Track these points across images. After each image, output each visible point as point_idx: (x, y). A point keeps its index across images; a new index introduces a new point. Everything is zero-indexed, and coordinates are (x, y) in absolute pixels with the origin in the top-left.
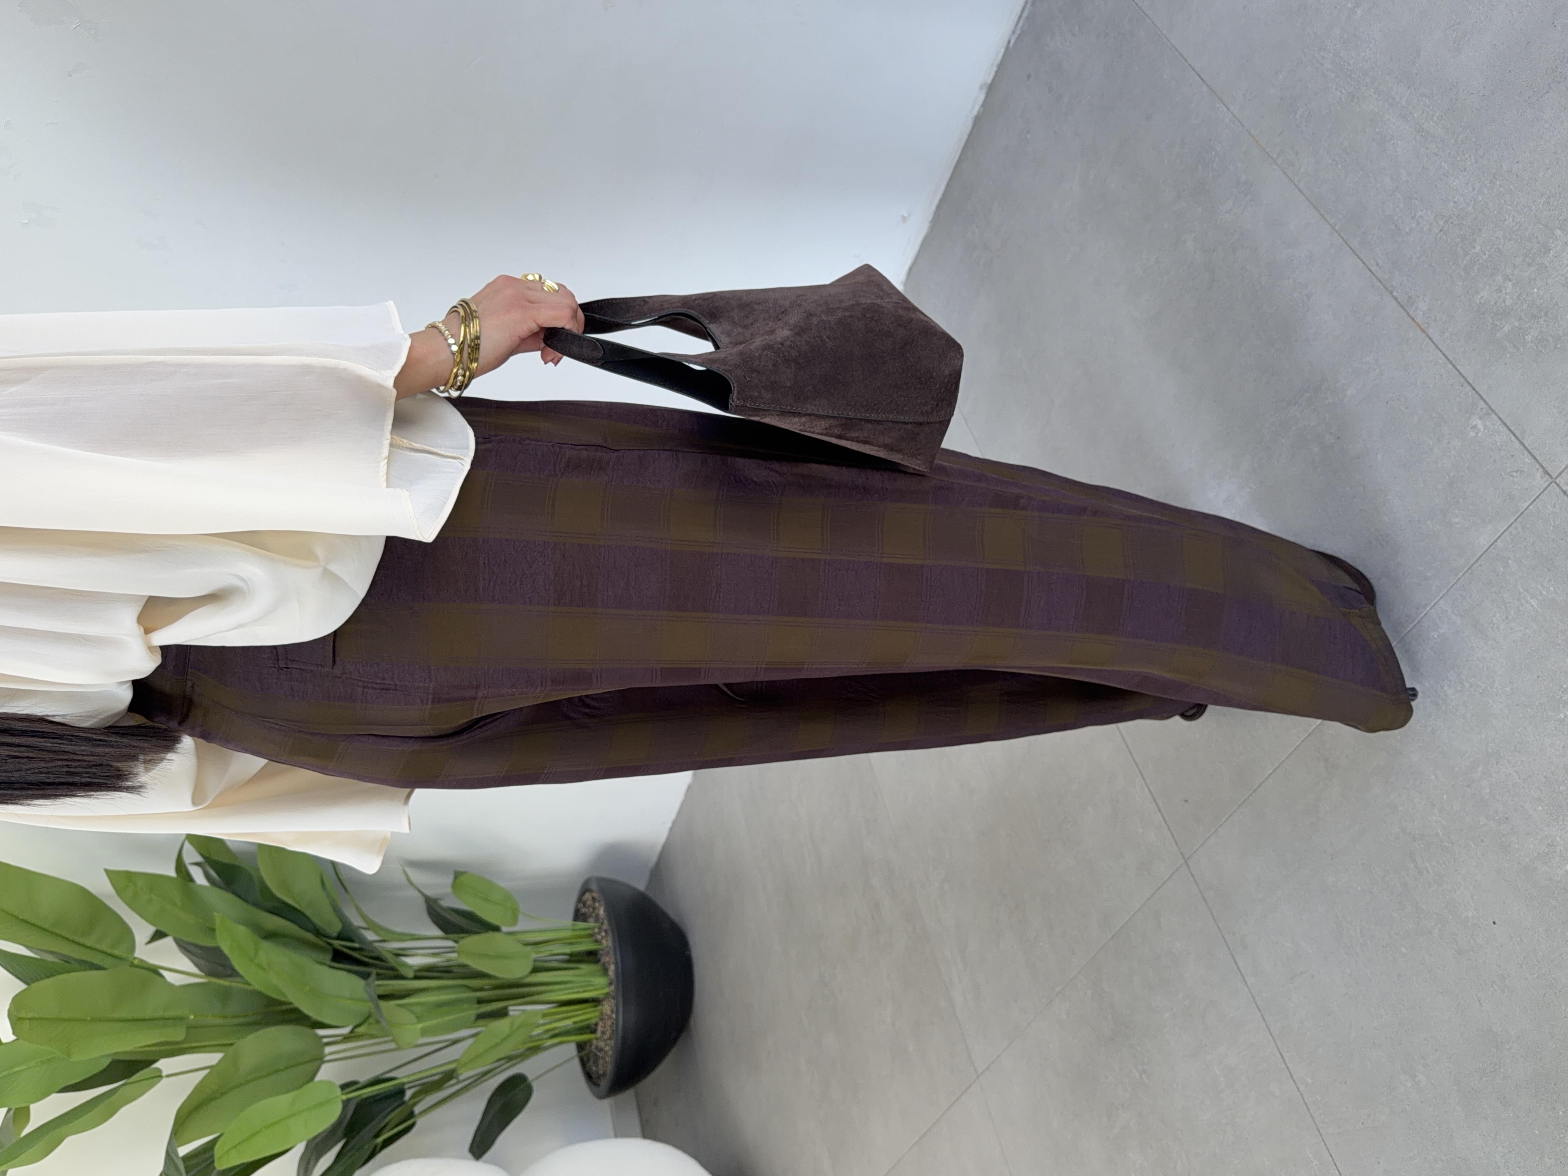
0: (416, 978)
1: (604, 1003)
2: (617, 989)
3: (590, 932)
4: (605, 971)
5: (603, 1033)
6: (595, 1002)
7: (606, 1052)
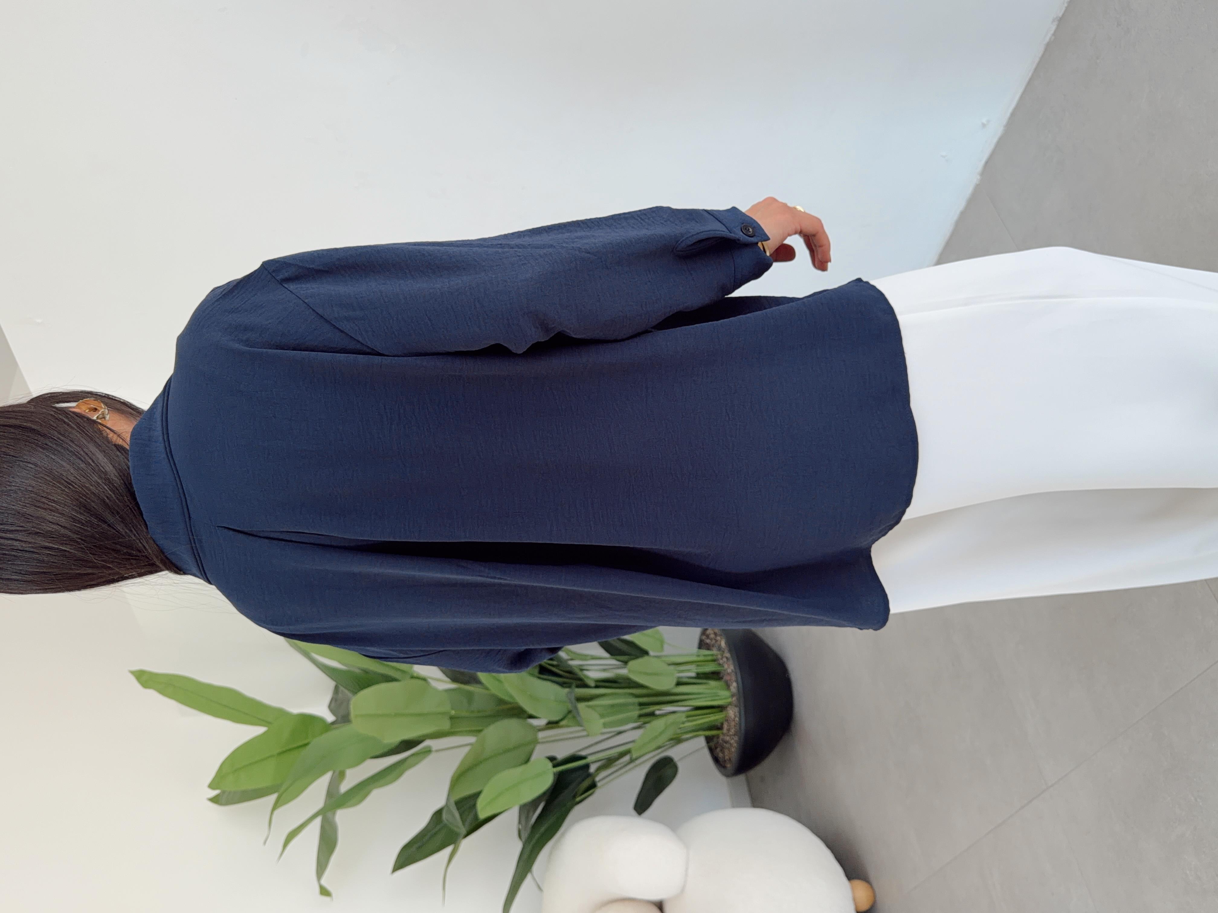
0: (597, 687)
1: (728, 709)
2: (738, 700)
3: (715, 657)
4: (728, 686)
5: (729, 730)
6: (721, 708)
7: (731, 744)
